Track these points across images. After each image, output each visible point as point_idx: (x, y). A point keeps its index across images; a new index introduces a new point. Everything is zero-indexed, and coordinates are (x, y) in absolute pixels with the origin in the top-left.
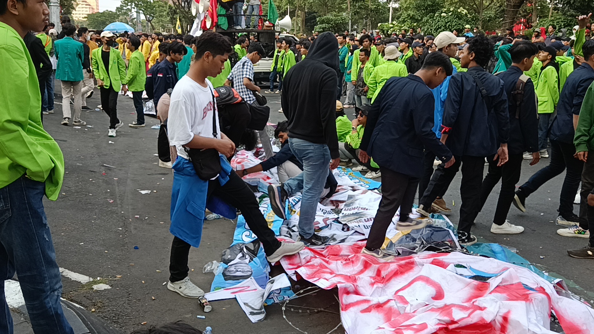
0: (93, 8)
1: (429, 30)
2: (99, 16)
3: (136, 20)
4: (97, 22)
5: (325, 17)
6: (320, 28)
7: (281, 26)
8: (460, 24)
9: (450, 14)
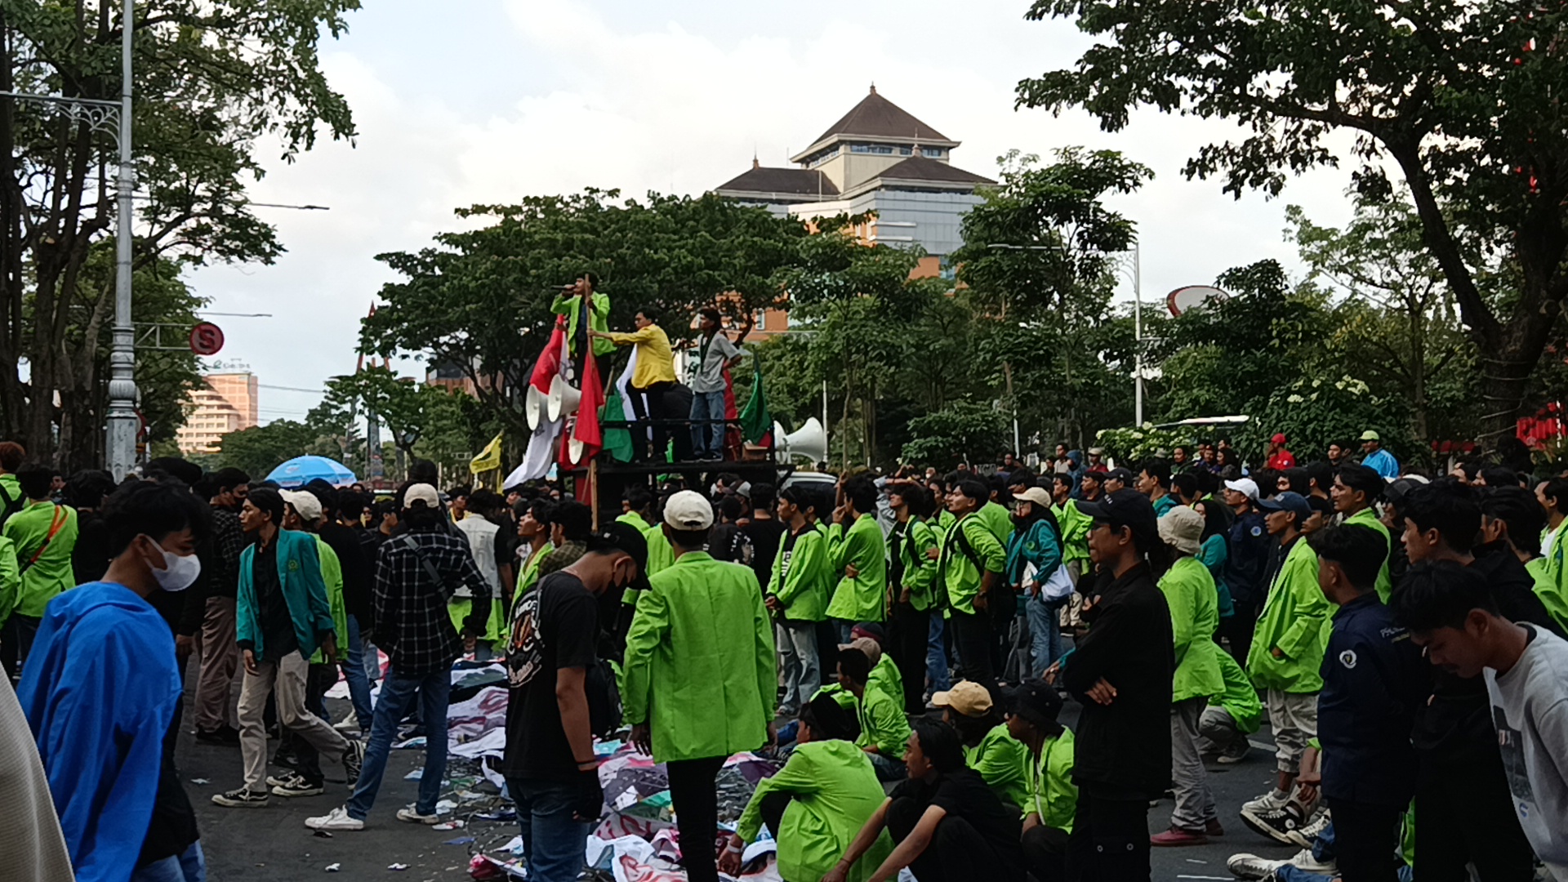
0: (239, 417)
1: (1255, 445)
2: (255, 436)
3: (365, 444)
4: (249, 456)
5: (934, 415)
6: (920, 449)
7: (792, 449)
8: (1347, 426)
9: (1314, 396)
